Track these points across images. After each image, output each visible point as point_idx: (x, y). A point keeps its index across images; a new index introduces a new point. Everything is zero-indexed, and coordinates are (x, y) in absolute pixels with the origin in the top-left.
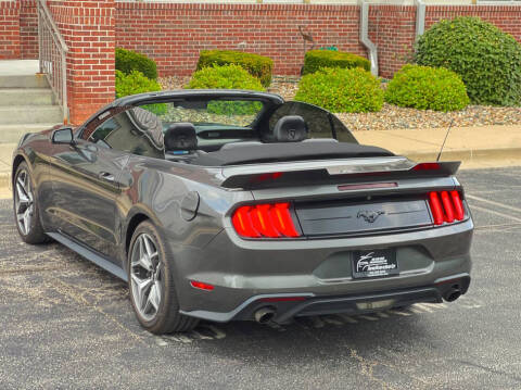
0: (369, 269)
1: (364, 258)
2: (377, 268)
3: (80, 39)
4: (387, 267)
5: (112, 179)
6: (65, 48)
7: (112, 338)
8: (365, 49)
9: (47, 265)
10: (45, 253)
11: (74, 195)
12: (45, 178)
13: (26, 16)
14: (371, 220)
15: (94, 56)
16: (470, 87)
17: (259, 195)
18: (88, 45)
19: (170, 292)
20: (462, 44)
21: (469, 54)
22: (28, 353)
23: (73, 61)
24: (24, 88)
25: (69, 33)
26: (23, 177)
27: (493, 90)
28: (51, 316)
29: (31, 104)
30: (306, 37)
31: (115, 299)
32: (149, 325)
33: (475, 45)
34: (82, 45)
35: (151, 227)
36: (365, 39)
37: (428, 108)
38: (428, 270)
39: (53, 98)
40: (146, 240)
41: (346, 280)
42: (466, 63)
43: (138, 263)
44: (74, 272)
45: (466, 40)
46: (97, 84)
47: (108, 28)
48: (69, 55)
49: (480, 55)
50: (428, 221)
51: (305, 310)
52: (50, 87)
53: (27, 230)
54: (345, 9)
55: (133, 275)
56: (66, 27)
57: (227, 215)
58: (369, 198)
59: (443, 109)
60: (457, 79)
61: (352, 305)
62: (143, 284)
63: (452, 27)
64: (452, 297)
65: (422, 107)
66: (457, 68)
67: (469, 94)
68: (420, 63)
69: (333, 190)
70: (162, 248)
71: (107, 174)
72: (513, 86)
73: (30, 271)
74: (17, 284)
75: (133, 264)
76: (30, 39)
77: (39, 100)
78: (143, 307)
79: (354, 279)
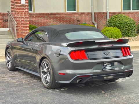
0: (107, 68)
1: (105, 65)
2: (109, 67)
3: (20, 20)
4: (111, 67)
5: (35, 49)
6: (16, 23)
7: (37, 90)
8: (94, 24)
9: (16, 75)
10: (15, 73)
11: (22, 57)
12: (15, 53)
13: (4, 17)
14: (106, 55)
15: (23, 25)
16: (122, 32)
17: (77, 48)
18: (22, 22)
19: (53, 77)
20: (119, 21)
21: (122, 24)
22: (15, 94)
23: (18, 27)
24: (5, 34)
25: (17, 19)
26: (8, 53)
27: (128, 33)
28: (20, 86)
29: (7, 38)
30: (78, 21)
31: (36, 82)
32: (47, 87)
33: (123, 21)
34: (21, 22)
35: (47, 60)
36: (93, 21)
37: (112, 38)
38: (122, 68)
39: (13, 37)
40: (45, 64)
41: (101, 71)
42: (121, 26)
43: (43, 70)
44: (24, 76)
45: (121, 20)
46: (25, 32)
47: (27, 17)
48: (17, 25)
49: (124, 24)
50: (122, 55)
51: (90, 79)
52: (12, 34)
53: (10, 67)
54: (88, 14)
55: (42, 74)
56: (16, 17)
57: (68, 54)
58: (106, 49)
59: (115, 38)
60: (119, 30)
61: (103, 77)
62: (45, 76)
63: (117, 17)
64: (128, 76)
65: (110, 38)
66: (118, 27)
67: (122, 34)
68: (109, 26)
69: (96, 47)
70: (50, 65)
71: (33, 48)
72: (133, 31)
73: (12, 77)
74: (9, 80)
75: (42, 71)
76: (5, 23)
77: (9, 37)
78: (45, 82)
79: (103, 70)
